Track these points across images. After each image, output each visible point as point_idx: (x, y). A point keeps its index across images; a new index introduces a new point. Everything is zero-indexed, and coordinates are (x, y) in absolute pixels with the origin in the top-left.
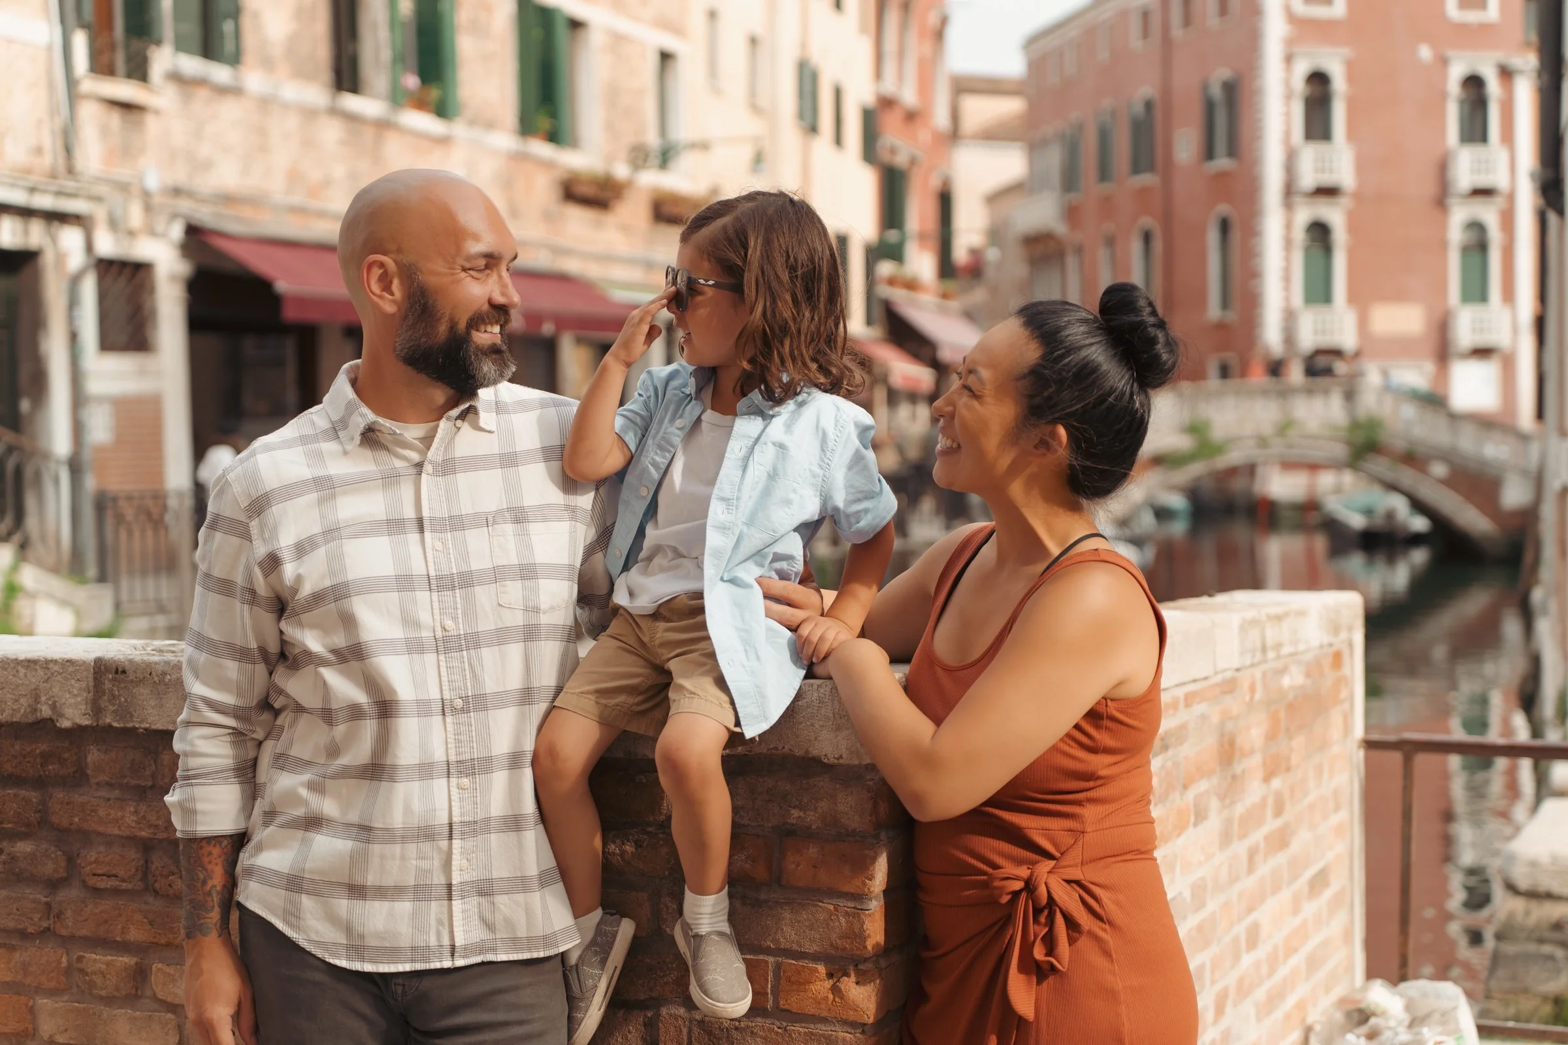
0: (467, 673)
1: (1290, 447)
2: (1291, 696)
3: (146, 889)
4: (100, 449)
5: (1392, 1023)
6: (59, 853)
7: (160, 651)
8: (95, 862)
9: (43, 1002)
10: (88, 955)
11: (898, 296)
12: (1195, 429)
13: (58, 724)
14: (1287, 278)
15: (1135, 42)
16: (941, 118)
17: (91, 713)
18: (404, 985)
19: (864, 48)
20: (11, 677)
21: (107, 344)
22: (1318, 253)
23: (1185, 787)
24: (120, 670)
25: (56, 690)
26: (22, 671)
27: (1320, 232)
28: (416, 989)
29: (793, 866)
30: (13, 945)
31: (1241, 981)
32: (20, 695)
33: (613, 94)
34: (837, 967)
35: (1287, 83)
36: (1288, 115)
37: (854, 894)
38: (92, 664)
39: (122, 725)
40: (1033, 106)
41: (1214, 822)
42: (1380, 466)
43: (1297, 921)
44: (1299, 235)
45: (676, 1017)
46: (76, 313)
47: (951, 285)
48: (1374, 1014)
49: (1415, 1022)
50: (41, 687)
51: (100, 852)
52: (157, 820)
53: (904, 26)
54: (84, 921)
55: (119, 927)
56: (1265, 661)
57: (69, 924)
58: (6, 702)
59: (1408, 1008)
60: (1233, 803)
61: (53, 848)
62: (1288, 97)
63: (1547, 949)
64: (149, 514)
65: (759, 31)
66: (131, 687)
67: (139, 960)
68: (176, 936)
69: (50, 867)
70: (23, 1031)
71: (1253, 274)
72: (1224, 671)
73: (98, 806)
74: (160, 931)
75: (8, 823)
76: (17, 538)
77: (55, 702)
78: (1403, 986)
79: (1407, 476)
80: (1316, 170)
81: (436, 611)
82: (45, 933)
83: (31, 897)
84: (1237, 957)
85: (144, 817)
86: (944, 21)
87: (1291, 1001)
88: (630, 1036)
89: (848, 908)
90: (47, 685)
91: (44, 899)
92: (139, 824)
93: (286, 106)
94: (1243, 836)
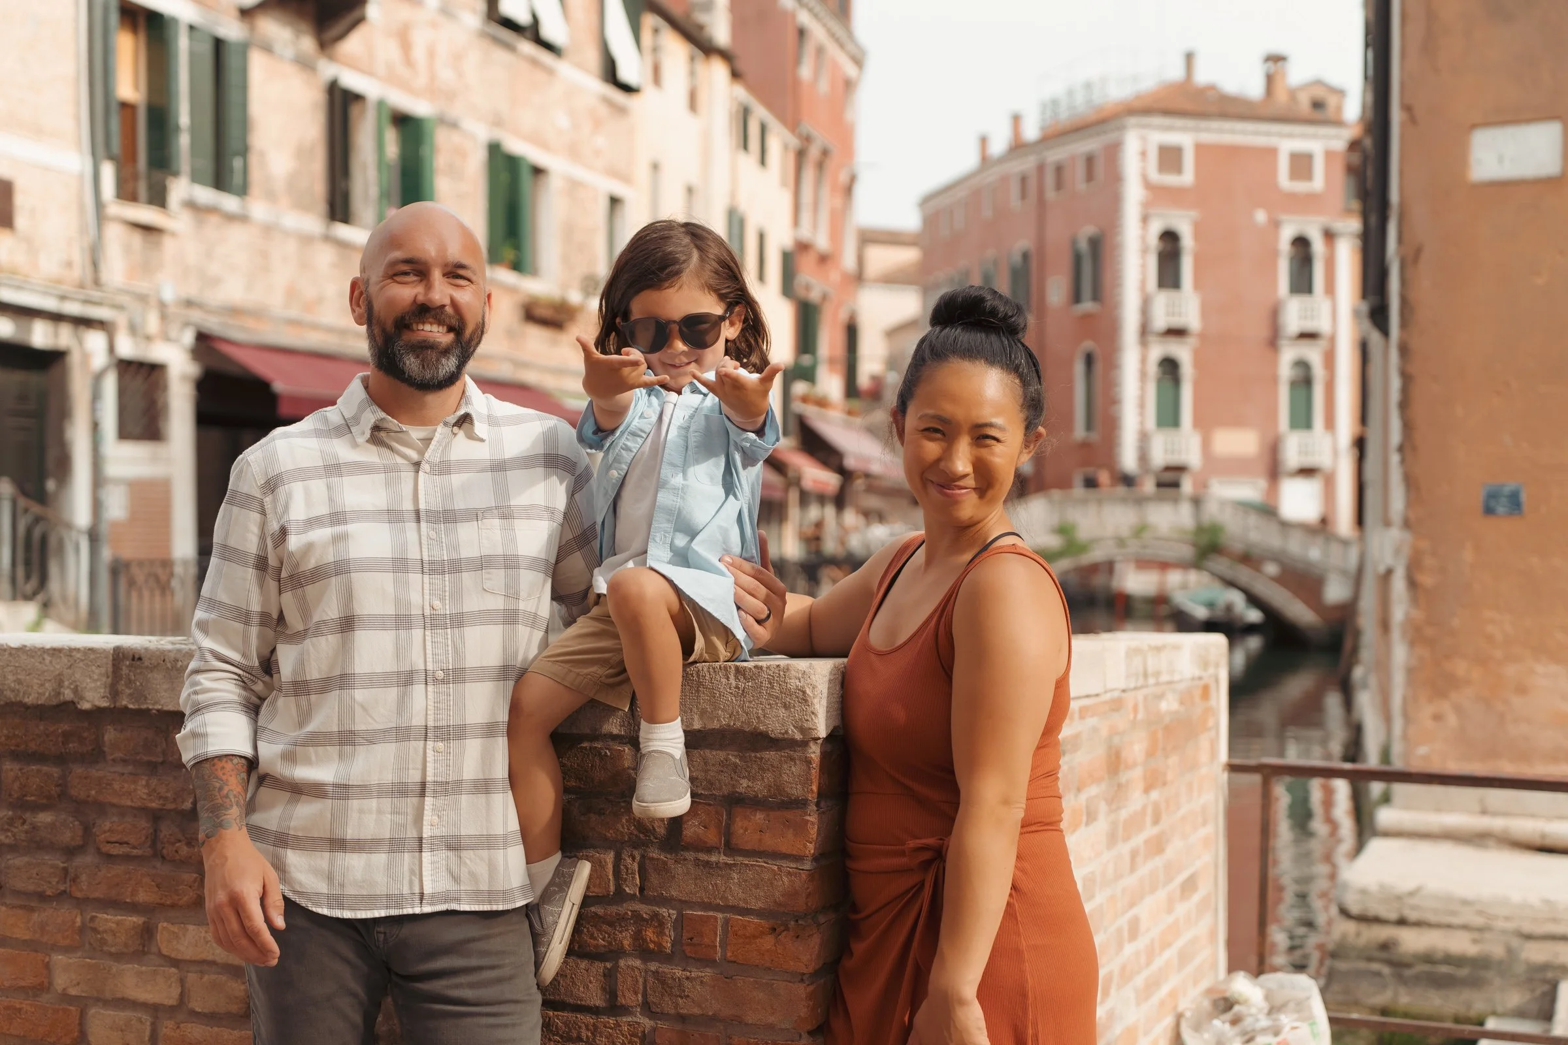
0: (450, 648)
1: (1144, 547)
2: (1167, 720)
3: (155, 855)
4: (115, 525)
5: (1253, 1010)
6: (77, 823)
7: (173, 643)
8: (109, 831)
9: (58, 958)
10: (100, 915)
11: (811, 412)
12: (1064, 530)
13: (79, 706)
14: (1142, 406)
15: (1015, 201)
16: (849, 261)
17: (109, 696)
18: (385, 933)
19: (784, 199)
20: (37, 664)
21: (124, 434)
22: (1168, 384)
23: (1079, 790)
24: (137, 656)
25: (78, 676)
26: (48, 659)
27: (1170, 366)
28: (396, 938)
29: (741, 831)
30: (32, 907)
31: (1123, 968)
32: (45, 680)
33: (569, 232)
34: (780, 922)
35: (1143, 238)
36: (1144, 266)
37: (796, 855)
38: (112, 652)
39: (137, 707)
40: (927, 254)
41: (1102, 825)
42: (1221, 565)
43: (1170, 919)
44: (1153, 369)
45: (633, 968)
46: (99, 406)
47: (856, 404)
48: (1237, 1002)
49: (1274, 1010)
50: (64, 673)
51: (114, 822)
52: (167, 792)
53: (818, 183)
54: (97, 884)
55: (130, 889)
56: (1146, 686)
57: (84, 888)
58: (32, 687)
59: (1268, 997)
60: (1119, 808)
61: (71, 819)
62: (1144, 251)
63: (1375, 966)
64: (157, 579)
65: (695, 180)
66: (146, 673)
67: (146, 920)
68: (180, 897)
69: (67, 837)
70: (39, 985)
71: (1113, 400)
72: (1112, 690)
73: (113, 780)
74: (166, 893)
75: (32, 795)
76: (40, 597)
77: (77, 686)
78: (1263, 978)
79: (1244, 574)
80: (1168, 314)
81: (427, 591)
82: (62, 896)
83: (50, 862)
84: (1120, 946)
85: (154, 790)
86: (853, 179)
87: (1164, 990)
88: (590, 985)
89: (790, 868)
90: (70, 671)
91: (62, 865)
92: (151, 796)
93: (286, 233)
94: (1127, 839)
